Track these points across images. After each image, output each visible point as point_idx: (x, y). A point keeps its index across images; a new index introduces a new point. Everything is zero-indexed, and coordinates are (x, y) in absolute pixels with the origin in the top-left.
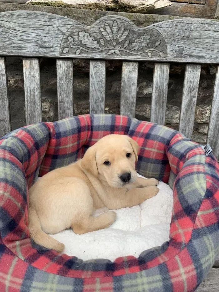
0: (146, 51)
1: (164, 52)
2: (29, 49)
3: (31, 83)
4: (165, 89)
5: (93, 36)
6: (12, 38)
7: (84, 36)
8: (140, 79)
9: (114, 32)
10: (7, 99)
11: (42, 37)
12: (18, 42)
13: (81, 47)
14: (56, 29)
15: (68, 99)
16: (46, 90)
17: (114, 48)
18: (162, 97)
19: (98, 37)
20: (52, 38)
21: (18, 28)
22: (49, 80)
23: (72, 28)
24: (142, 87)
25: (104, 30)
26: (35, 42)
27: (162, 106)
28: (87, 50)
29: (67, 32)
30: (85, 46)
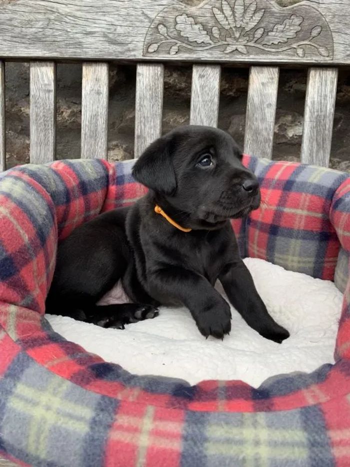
0: (295, 46)
1: (327, 46)
2: (93, 47)
3: (93, 105)
4: (328, 114)
5: (201, 23)
6: (69, 30)
7: (185, 23)
8: (280, 110)
9: (236, 15)
10: (53, 131)
11: (115, 27)
12: (77, 35)
13: (180, 42)
14: (140, 13)
15: (152, 132)
16: (120, 129)
17: (237, 41)
18: (322, 130)
19: (209, 23)
20: (131, 28)
21: (78, 14)
22: (125, 112)
23: (165, 10)
24: (285, 124)
25: (219, 12)
26: (105, 36)
27: (323, 147)
28: (189, 47)
29: (157, 17)
30: (186, 40)
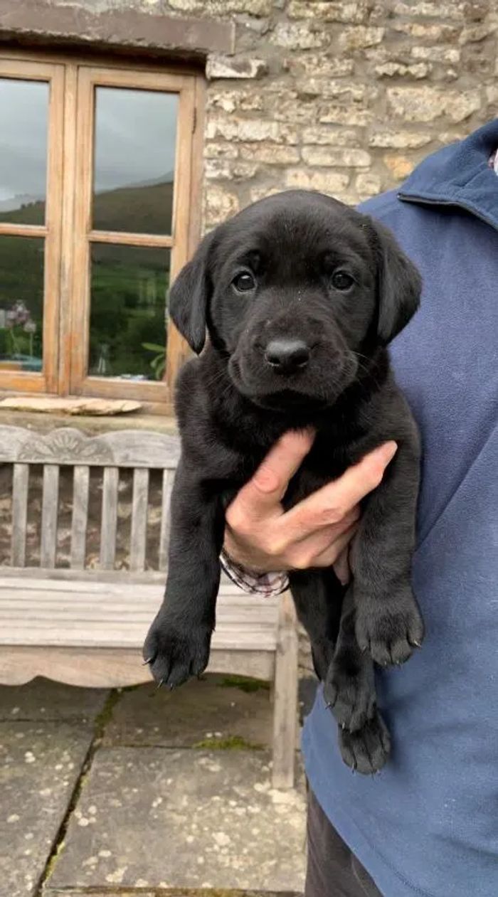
0: (95, 457)
1: (110, 458)
5: (47, 445)
7: (39, 445)
9: (65, 441)
13: (37, 455)
14: (15, 439)
17: (66, 454)
19: (51, 445)
20: (11, 447)
23: (28, 438)
25: (56, 441)
28: (42, 456)
29: (24, 442)
30: (40, 453)
